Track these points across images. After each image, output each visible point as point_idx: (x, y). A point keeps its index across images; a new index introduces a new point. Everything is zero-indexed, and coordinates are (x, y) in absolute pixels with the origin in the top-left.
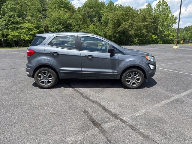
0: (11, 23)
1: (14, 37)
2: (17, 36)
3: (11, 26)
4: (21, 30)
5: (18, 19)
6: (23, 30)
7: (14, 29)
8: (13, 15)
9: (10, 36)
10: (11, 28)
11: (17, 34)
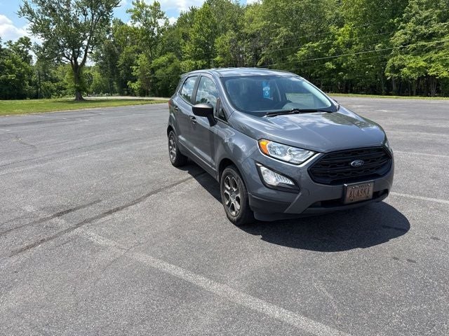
0: (417, 38)
1: (414, 72)
2: (419, 69)
3: (414, 45)
4: (436, 53)
5: (436, 27)
6: (441, 54)
7: (419, 52)
8: (427, 17)
9: (405, 70)
10: (414, 49)
11: (422, 64)
